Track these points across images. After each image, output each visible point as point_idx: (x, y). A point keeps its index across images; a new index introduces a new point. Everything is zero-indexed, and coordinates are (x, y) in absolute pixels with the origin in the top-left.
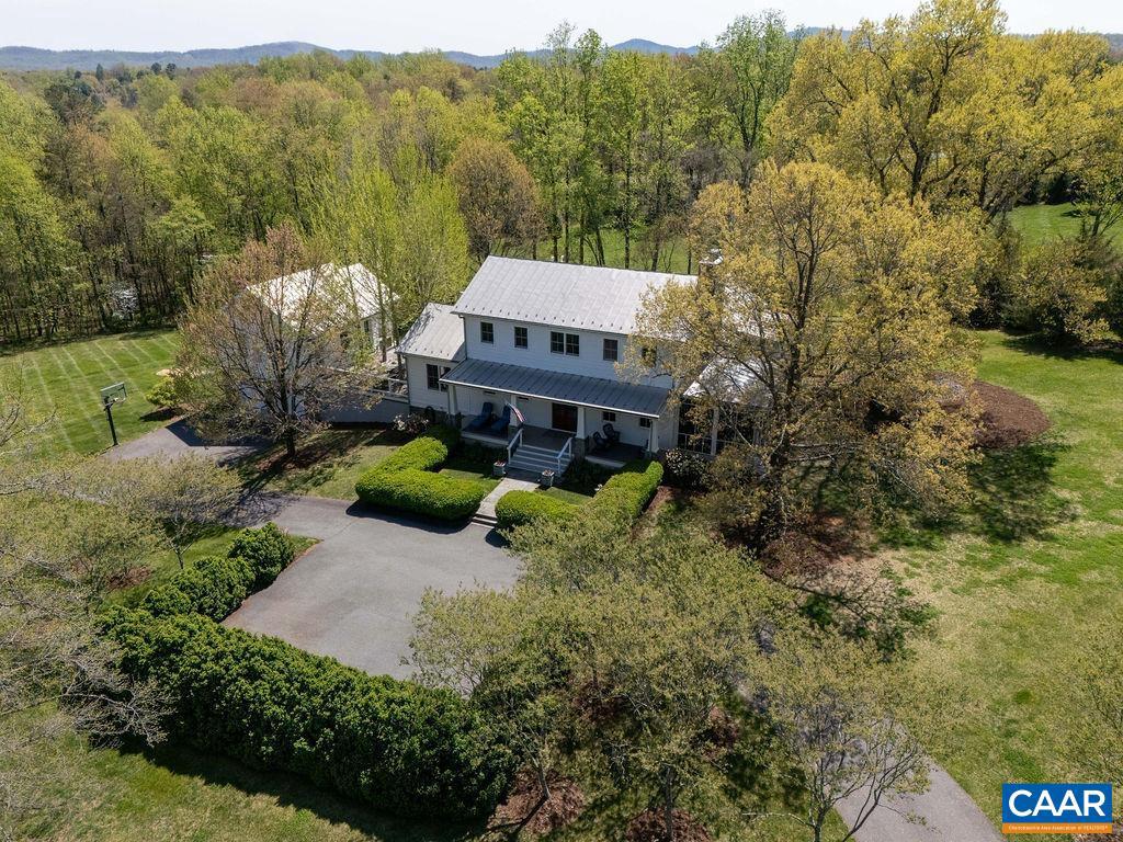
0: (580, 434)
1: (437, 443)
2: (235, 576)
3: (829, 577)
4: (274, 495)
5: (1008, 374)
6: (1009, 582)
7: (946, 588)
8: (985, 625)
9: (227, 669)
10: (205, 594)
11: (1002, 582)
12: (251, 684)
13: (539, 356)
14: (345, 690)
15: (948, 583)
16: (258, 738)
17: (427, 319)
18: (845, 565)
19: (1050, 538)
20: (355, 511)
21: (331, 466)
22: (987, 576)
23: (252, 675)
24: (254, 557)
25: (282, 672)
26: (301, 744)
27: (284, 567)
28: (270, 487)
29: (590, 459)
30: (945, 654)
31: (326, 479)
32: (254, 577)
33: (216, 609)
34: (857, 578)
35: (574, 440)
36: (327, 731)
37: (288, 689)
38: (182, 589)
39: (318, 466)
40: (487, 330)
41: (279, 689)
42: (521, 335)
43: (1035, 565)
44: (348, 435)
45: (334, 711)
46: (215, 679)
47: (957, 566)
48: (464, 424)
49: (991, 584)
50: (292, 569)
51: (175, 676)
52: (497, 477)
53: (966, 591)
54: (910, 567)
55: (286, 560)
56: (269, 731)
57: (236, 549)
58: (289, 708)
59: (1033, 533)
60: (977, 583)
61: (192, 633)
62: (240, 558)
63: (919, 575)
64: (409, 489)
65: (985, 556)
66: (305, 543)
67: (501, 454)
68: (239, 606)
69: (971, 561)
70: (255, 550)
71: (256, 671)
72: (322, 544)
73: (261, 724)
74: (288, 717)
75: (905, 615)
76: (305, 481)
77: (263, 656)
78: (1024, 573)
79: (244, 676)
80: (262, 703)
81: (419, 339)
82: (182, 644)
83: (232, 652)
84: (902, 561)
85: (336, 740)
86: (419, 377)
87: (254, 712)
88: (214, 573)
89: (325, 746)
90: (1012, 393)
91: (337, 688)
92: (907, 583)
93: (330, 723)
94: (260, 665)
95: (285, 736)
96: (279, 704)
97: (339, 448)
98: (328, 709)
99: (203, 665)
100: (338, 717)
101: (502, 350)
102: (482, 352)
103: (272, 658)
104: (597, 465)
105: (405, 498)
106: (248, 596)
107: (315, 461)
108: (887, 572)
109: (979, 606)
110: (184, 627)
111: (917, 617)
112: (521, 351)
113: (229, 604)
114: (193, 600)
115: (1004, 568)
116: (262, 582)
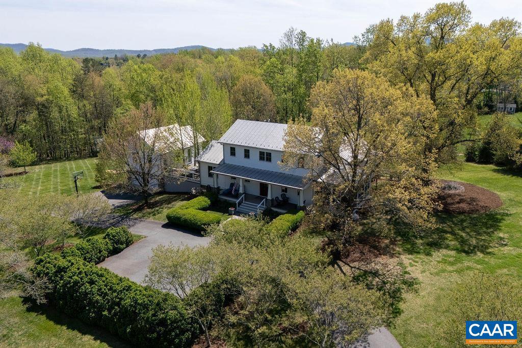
0: (269, 197)
1: (206, 199)
2: (103, 247)
3: (373, 264)
4: (136, 219)
5: (489, 183)
6: (459, 271)
7: (427, 273)
8: (442, 289)
9: (81, 279)
10: (88, 252)
11: (456, 271)
12: (90, 286)
13: (254, 162)
14: (127, 290)
15: (429, 270)
16: (89, 310)
17: (211, 147)
18: (383, 259)
19: (489, 253)
20: (165, 226)
21: (162, 208)
22: (450, 268)
23: (92, 282)
24: (113, 239)
25: (104, 282)
26: (106, 313)
27: (127, 246)
28: (135, 216)
29: (272, 208)
30: (419, 301)
31: (158, 213)
32: (112, 248)
33: (92, 260)
34: (385, 265)
35: (267, 200)
36: (116, 307)
37: (105, 290)
38: (78, 250)
39: (157, 208)
40: (233, 150)
41: (101, 289)
42: (247, 153)
43: (475, 265)
44: (175, 197)
45: (121, 299)
46: (76, 283)
47: (436, 263)
48: (221, 192)
49: (451, 272)
50: (131, 247)
51: (62, 281)
52: (230, 214)
53: (437, 274)
54: (412, 262)
55: (128, 243)
56: (94, 307)
57: (106, 236)
58: (104, 298)
60: (444, 271)
61: (72, 264)
62: (107, 240)
63: (416, 266)
64: (188, 217)
65: (452, 259)
66: (140, 237)
67: (234, 205)
68: (103, 260)
69: (444, 261)
70: (113, 236)
71: (93, 281)
72: (147, 239)
73: (92, 304)
74: (103, 302)
75: (405, 283)
76: (150, 214)
77: (97, 275)
78: (469, 268)
79: (89, 283)
80: (93, 295)
81: (206, 155)
82: (67, 268)
83: (85, 272)
84: (409, 259)
85: (120, 311)
86: (205, 172)
87: (90, 298)
88: (94, 244)
89: (115, 314)
90: (488, 191)
91: (124, 289)
92: (409, 269)
93: (118, 304)
94: (95, 278)
95: (101, 308)
96: (100, 295)
97: (169, 202)
98: (118, 298)
99: (73, 278)
100: (123, 303)
101: (239, 160)
102: (232, 161)
103: (102, 276)
104: (276, 211)
105: (185, 220)
106: (108, 257)
107: (157, 206)
108: (401, 264)
109: (442, 281)
110: (70, 261)
111: (410, 284)
112: (246, 160)
113: (99, 259)
114: (82, 254)
115: (459, 265)
116: (115, 251)
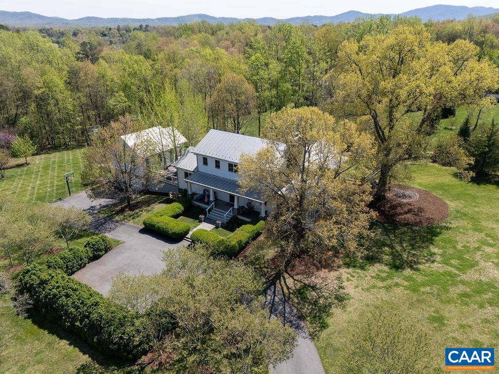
0: (236, 206)
1: (180, 205)
2: (84, 255)
3: (313, 278)
4: (117, 222)
5: (445, 190)
6: (388, 288)
7: (360, 288)
8: (368, 305)
9: (59, 292)
10: (69, 261)
11: (385, 287)
12: (66, 299)
13: (223, 172)
14: (95, 306)
15: (362, 285)
16: (65, 319)
17: (188, 153)
18: (323, 273)
19: (417, 270)
20: (142, 231)
21: (142, 211)
22: (380, 284)
23: (67, 296)
24: (93, 248)
25: (77, 296)
26: (78, 324)
27: (106, 252)
28: (117, 218)
29: (240, 217)
30: (345, 316)
31: (138, 217)
32: (92, 256)
33: (73, 267)
34: (324, 279)
35: (233, 209)
36: (86, 320)
37: (78, 303)
38: (61, 259)
39: (137, 211)
40: (205, 160)
41: (74, 302)
42: (218, 163)
43: (403, 281)
44: (155, 198)
45: (90, 313)
46: (55, 295)
47: (370, 278)
48: (195, 197)
49: (380, 288)
50: (110, 253)
51: (44, 292)
52: (200, 222)
53: (368, 290)
54: (350, 277)
55: (107, 250)
56: (69, 318)
57: (87, 244)
58: (77, 310)
59: (411, 267)
60: (374, 287)
61: (53, 277)
62: (88, 248)
63: (352, 281)
64: (161, 225)
65: (384, 275)
66: (118, 243)
67: (203, 211)
68: (84, 266)
69: (378, 277)
70: (94, 245)
71: (68, 294)
72: (125, 244)
73: (67, 313)
74: (76, 313)
75: (337, 298)
76: (130, 216)
77: (72, 289)
78: (397, 285)
79: (65, 296)
80: (68, 307)
81: (183, 161)
82: (48, 281)
83: (62, 286)
84: (348, 273)
85: (89, 324)
86: (181, 175)
87: (66, 310)
88: (75, 253)
89: (85, 326)
90: (440, 199)
91: (92, 305)
92: (345, 284)
93: (88, 317)
94: (70, 292)
95: (74, 319)
96: (74, 308)
97: (148, 203)
98: (88, 312)
99: (52, 290)
100: (91, 316)
101: (211, 169)
102: (203, 169)
103: (76, 290)
104: (242, 219)
105: (159, 228)
106: (89, 263)
107: (137, 208)
108: (339, 278)
109: (370, 298)
110: (50, 275)
111: (340, 299)
112: (217, 170)
113: (80, 265)
114: (65, 263)
115: (389, 282)
116: (96, 258)
